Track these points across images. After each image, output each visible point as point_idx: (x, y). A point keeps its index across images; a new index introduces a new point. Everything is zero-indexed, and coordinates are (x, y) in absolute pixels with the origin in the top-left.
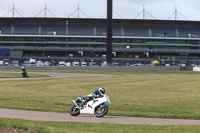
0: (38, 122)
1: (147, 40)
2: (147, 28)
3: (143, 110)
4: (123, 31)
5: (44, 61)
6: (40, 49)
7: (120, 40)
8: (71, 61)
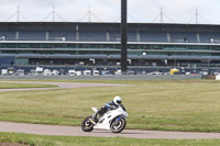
0: (46, 137)
1: (166, 46)
2: (165, 33)
3: (161, 123)
4: (138, 37)
5: (51, 69)
6: (47, 56)
7: (136, 46)
8: (82, 69)
